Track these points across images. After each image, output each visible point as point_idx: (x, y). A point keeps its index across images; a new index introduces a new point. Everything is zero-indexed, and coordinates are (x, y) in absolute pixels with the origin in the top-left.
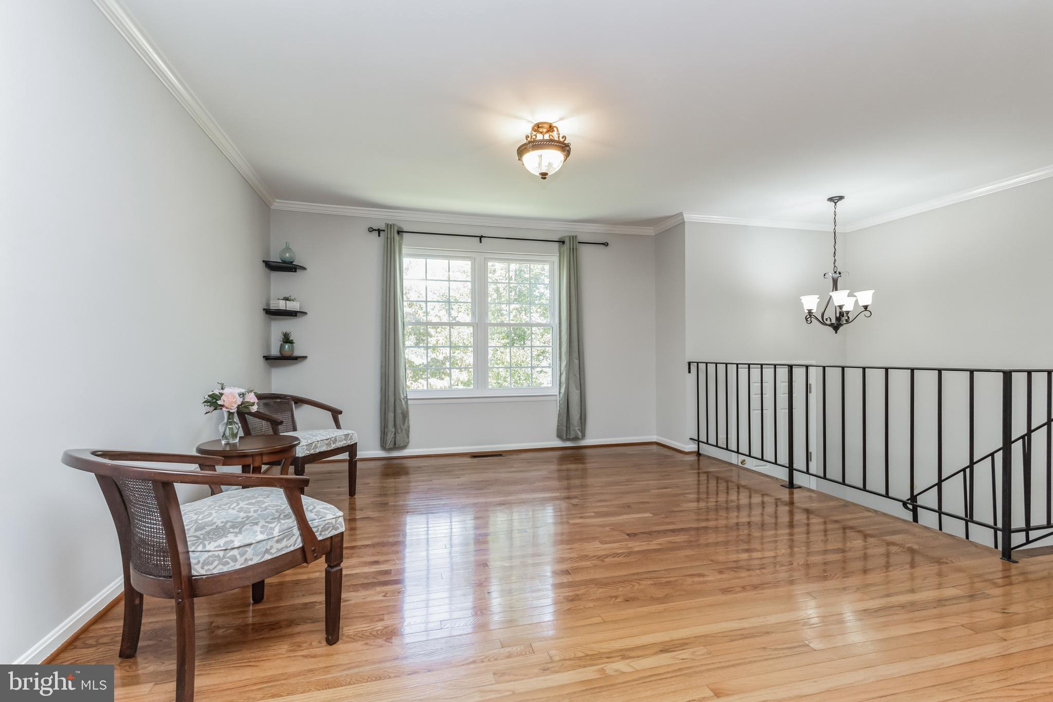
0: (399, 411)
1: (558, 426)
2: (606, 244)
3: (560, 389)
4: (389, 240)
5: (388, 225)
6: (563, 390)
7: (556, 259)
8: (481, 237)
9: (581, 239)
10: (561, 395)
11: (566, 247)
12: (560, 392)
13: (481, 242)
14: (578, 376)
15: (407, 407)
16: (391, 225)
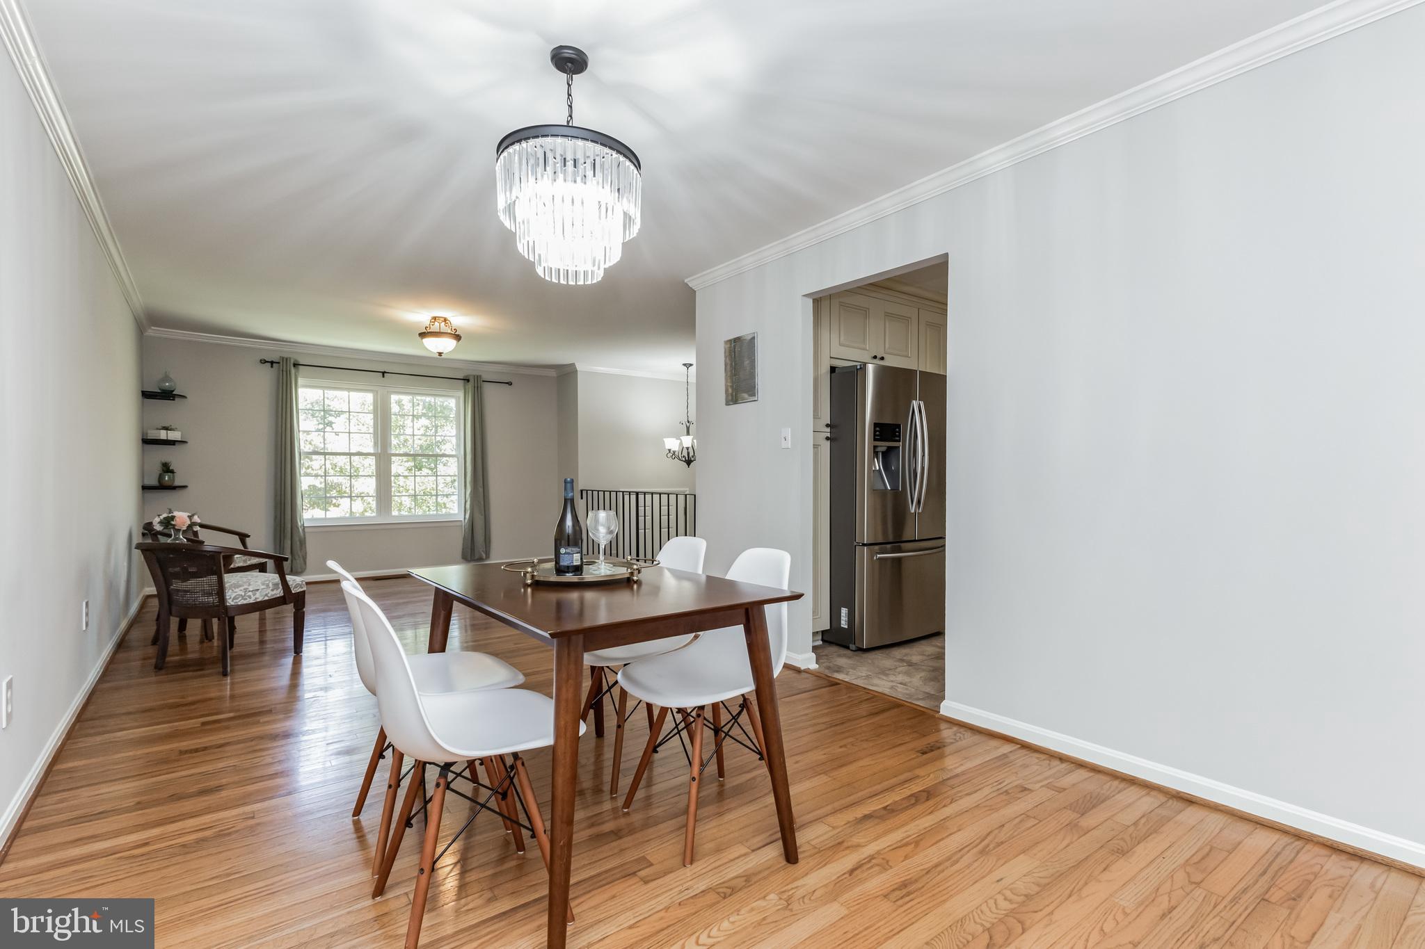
0: (296, 539)
1: (463, 549)
2: (510, 384)
3: (465, 515)
4: (285, 373)
5: (283, 358)
6: (467, 516)
7: (461, 394)
8: (384, 373)
9: (485, 377)
10: (466, 521)
11: (470, 385)
12: (465, 518)
13: (383, 377)
14: (482, 503)
15: (304, 535)
16: (287, 359)
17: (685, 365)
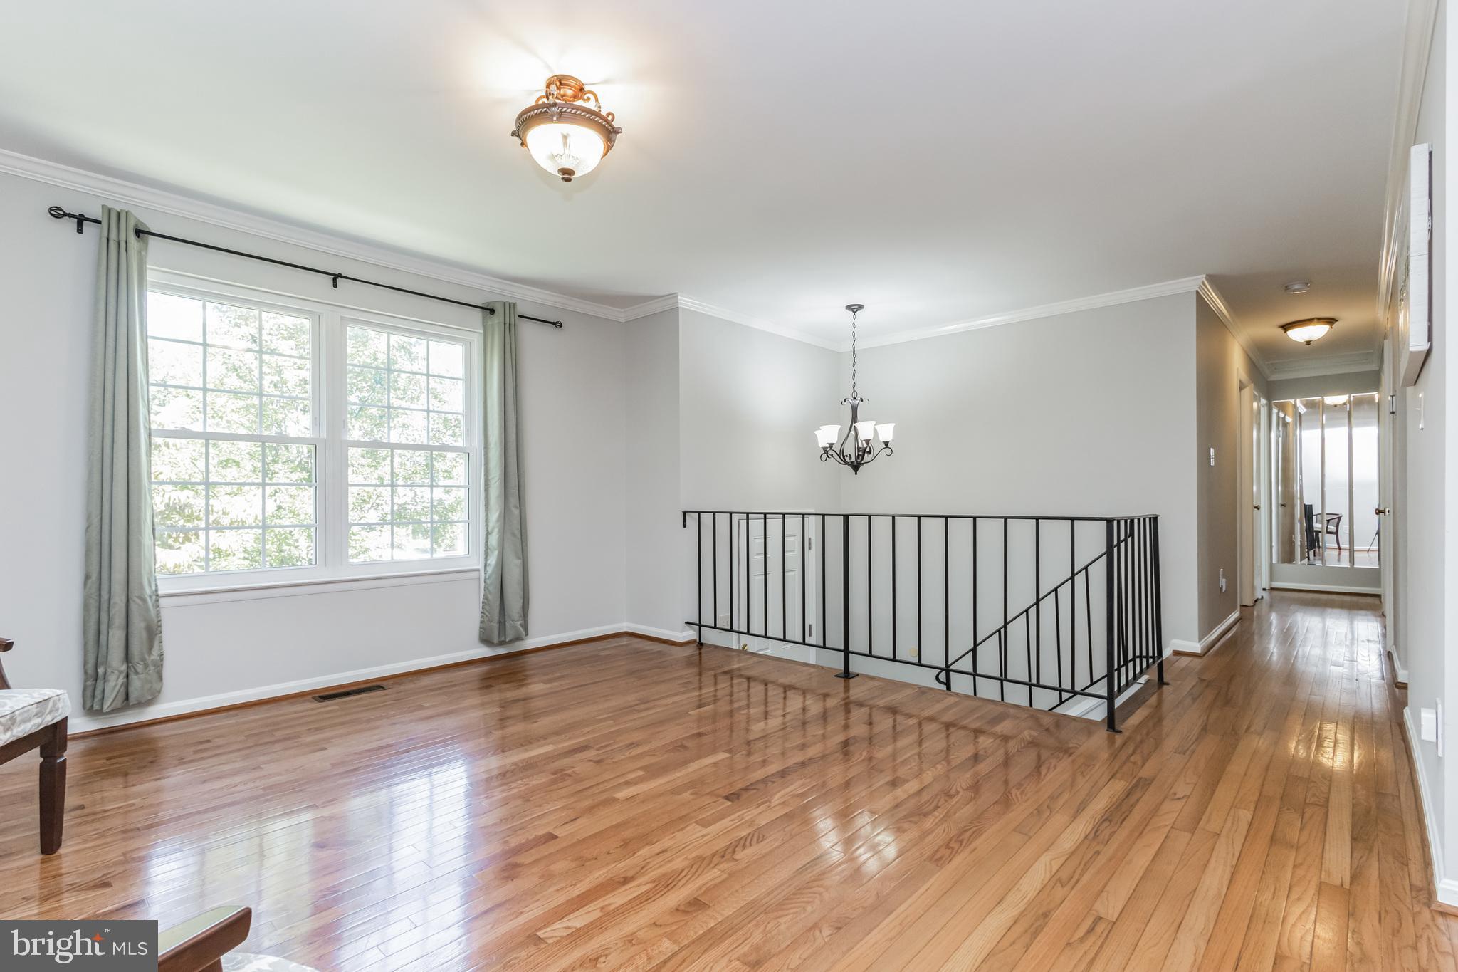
0: (138, 626)
1: (482, 622)
2: (558, 325)
3: (486, 559)
4: (113, 245)
5: (110, 211)
6: (493, 560)
7: (476, 339)
8: (336, 277)
9: (521, 309)
10: (490, 570)
11: (497, 321)
12: (486, 565)
13: (335, 285)
14: (519, 536)
15: (158, 613)
16: (119, 214)
17: (850, 307)
